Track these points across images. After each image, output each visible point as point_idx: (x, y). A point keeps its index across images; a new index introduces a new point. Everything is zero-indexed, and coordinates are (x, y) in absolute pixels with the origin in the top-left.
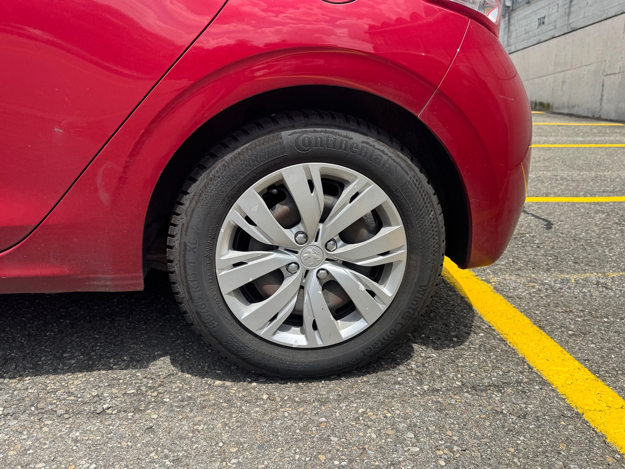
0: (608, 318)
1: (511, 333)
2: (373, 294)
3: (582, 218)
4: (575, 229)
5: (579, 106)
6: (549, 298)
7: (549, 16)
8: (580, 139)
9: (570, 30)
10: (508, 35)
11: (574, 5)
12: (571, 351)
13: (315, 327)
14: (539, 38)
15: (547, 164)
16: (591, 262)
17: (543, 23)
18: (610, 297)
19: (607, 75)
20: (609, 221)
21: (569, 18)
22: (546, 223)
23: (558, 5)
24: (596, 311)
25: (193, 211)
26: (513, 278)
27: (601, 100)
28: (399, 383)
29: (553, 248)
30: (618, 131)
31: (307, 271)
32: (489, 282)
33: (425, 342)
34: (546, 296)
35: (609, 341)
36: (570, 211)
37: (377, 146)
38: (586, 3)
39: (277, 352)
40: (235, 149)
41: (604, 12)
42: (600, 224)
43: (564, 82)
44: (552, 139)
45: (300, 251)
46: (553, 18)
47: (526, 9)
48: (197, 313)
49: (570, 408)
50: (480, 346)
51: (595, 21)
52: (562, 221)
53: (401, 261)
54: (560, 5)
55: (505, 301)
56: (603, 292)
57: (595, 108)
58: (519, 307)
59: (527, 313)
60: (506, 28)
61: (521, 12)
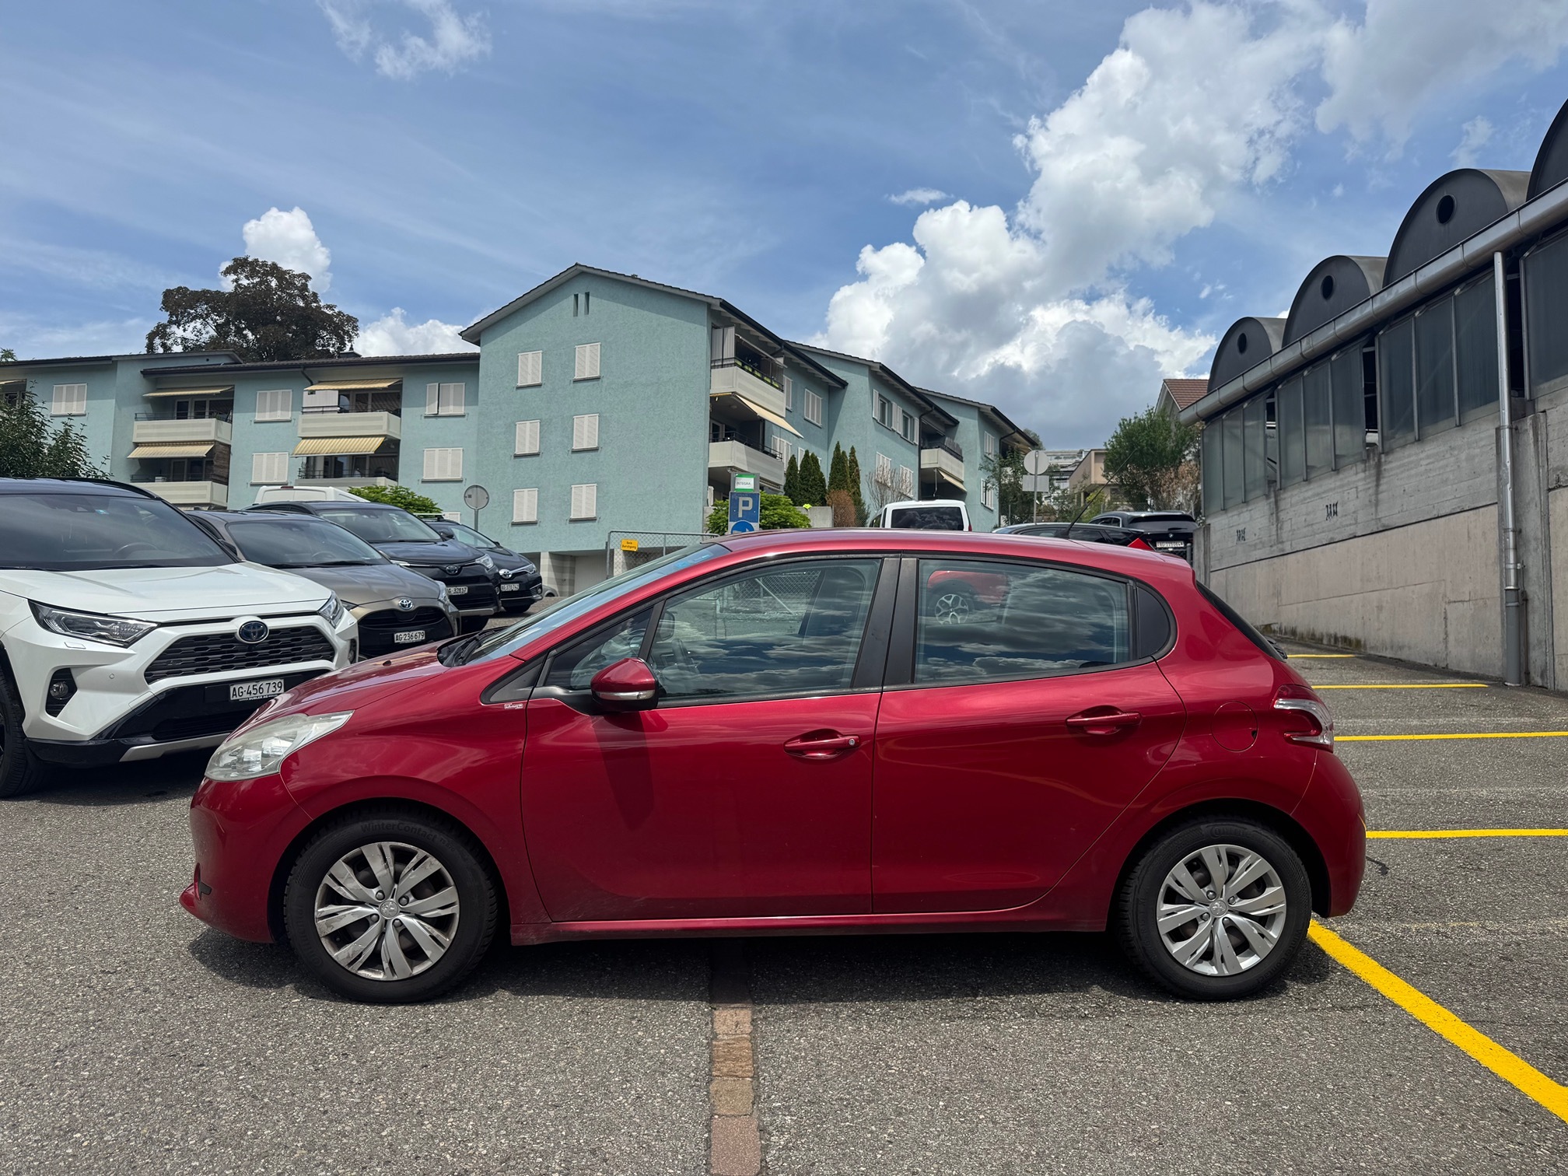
0: (1447, 962)
1: (1363, 972)
2: (1263, 936)
3: (1421, 861)
4: (1414, 874)
5: (1410, 648)
6: (1393, 945)
7: (1344, 503)
8: (1415, 722)
9: (1381, 529)
10: (1277, 526)
11: (1382, 492)
12: (1415, 985)
13: (1223, 960)
14: (1331, 535)
15: (1371, 774)
16: (1431, 911)
17: (1336, 513)
18: (1450, 945)
19: (1449, 602)
20: (1452, 865)
21: (1376, 510)
22: (1380, 867)
23: (1357, 488)
24: (1437, 956)
25: (1143, 877)
26: (1356, 926)
27: (1446, 640)
28: (1285, 1005)
29: (1391, 896)
30: (1475, 701)
31: (1215, 919)
32: (1334, 931)
33: (1294, 979)
34: (1389, 943)
35: (1447, 979)
36: (1407, 850)
37: (1263, 833)
38: (1402, 491)
39: (1197, 978)
40: (1171, 837)
41: (1434, 507)
42: (1442, 868)
43: (1380, 608)
44: (1372, 723)
45: (1210, 905)
46: (1351, 507)
47: (1304, 489)
48: (1144, 948)
49: (1416, 1020)
50: (1340, 981)
51: (1420, 520)
52: (1398, 864)
53: (1282, 912)
54: (1360, 488)
55: (1352, 948)
56: (1443, 940)
57: (1438, 652)
58: (1366, 952)
59: (1375, 957)
60: (1272, 514)
61: (1295, 492)
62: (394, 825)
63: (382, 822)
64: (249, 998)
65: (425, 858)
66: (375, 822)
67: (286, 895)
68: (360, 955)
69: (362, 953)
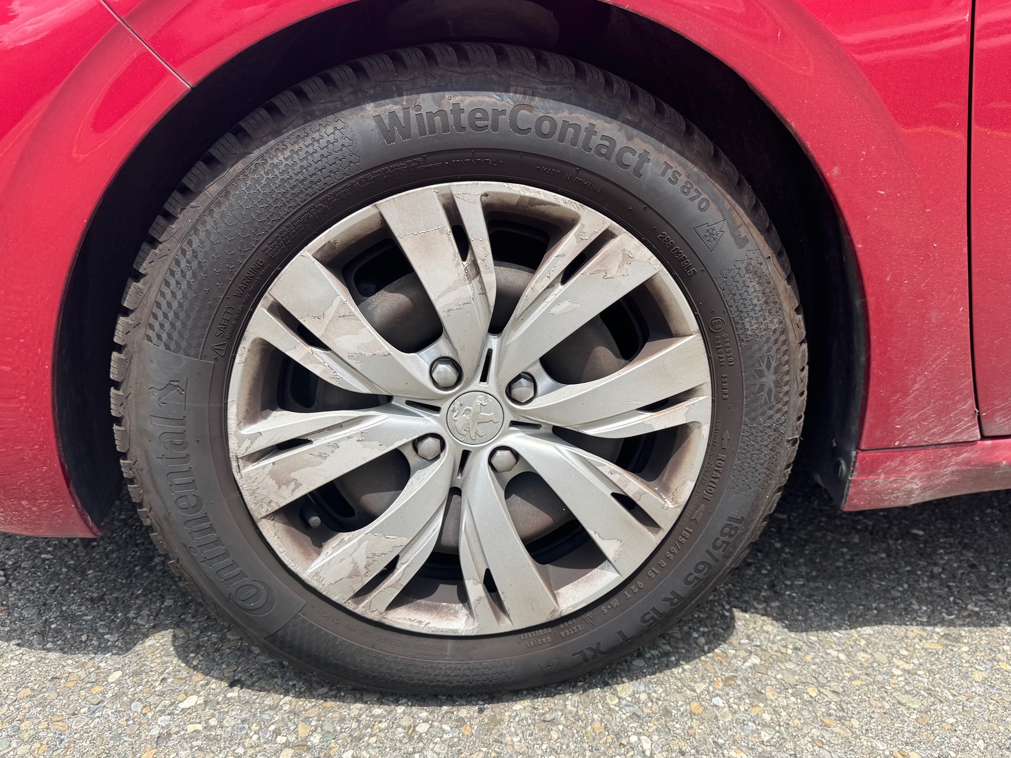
62: (497, 113)
63: (452, 99)
64: (42, 704)
65: (605, 237)
66: (427, 102)
67: (117, 385)
68: (391, 567)
69: (396, 559)
